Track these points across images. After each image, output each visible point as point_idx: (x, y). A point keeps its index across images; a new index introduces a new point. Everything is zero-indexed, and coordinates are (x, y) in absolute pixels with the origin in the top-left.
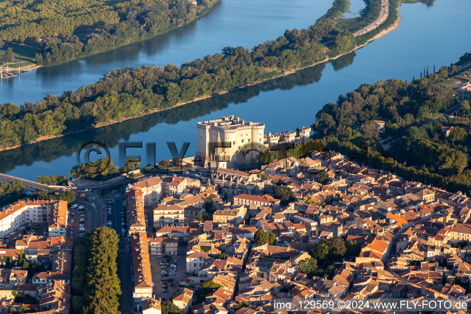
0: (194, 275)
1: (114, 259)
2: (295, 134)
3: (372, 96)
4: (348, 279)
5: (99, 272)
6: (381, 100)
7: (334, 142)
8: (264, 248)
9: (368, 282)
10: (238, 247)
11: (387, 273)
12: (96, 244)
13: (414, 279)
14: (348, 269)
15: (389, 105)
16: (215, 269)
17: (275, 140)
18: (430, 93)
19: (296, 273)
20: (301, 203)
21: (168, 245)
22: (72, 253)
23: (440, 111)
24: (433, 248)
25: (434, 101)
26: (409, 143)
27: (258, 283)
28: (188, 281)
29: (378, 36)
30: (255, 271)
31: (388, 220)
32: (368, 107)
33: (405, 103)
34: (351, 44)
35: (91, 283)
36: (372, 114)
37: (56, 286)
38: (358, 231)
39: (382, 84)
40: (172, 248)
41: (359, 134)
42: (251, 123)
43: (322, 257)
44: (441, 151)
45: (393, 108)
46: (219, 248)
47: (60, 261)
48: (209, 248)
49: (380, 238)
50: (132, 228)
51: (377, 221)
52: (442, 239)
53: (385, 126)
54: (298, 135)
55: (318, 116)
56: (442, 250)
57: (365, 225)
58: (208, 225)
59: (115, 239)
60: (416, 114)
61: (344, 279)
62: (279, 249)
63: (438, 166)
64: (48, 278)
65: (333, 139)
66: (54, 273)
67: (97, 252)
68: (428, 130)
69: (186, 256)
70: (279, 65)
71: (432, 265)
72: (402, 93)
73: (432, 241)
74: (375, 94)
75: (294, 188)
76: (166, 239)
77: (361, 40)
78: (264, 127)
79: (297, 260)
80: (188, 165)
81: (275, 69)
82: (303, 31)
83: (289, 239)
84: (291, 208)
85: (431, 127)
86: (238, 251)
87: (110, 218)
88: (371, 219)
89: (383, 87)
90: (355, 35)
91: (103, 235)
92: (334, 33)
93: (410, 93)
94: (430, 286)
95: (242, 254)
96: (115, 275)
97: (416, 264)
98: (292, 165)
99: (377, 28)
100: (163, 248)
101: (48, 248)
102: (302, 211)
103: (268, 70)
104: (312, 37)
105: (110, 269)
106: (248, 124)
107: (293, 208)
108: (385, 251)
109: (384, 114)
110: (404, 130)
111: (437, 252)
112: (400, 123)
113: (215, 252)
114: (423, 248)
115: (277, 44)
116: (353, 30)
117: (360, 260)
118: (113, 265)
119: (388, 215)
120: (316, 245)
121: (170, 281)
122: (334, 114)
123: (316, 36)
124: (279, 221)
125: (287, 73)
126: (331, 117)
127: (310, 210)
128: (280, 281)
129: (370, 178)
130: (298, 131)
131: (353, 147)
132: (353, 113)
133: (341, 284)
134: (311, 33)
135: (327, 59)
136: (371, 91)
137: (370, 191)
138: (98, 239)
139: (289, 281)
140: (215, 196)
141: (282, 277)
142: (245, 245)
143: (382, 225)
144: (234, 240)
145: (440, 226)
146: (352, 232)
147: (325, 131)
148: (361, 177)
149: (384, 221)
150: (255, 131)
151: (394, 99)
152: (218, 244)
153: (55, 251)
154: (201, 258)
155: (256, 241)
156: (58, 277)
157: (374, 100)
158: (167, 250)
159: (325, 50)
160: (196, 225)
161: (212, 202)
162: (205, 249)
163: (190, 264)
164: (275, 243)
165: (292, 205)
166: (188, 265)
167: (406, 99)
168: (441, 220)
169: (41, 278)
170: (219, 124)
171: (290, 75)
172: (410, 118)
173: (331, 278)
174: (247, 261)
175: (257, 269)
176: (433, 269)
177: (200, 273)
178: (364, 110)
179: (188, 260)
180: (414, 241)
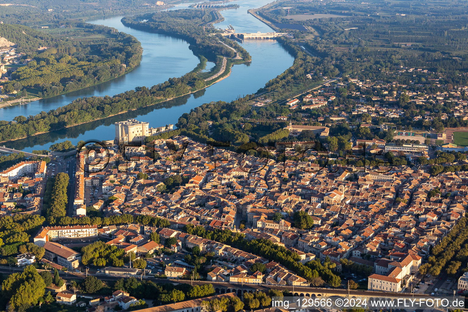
0: (106, 194)
1: (66, 187)
2: (165, 128)
3: (207, 109)
4: (181, 194)
5: (57, 193)
6: (211, 111)
7: (184, 131)
8: (142, 181)
9: (190, 195)
10: (128, 180)
11: (200, 191)
12: (58, 181)
13: (213, 193)
14: (182, 189)
15: (216, 113)
16: (116, 191)
17: (154, 131)
18: (237, 107)
19: (156, 192)
20: (163, 160)
21: (94, 181)
22: (46, 186)
23: (242, 116)
24: (225, 179)
25: (238, 111)
26: (221, 131)
27: (136, 196)
28: (102, 197)
29: (218, 81)
30: (135, 191)
31: (205, 167)
32: (205, 115)
33: (224, 112)
34: (203, 85)
35: (52, 198)
36: (207, 118)
37: (35, 200)
38: (190, 172)
39: (213, 103)
40: (96, 182)
41: (197, 127)
42: (142, 122)
43: (170, 184)
44: (236, 134)
45: (218, 115)
46: (119, 182)
47: (39, 189)
48: (114, 181)
49: (199, 175)
50: (77, 173)
51: (199, 168)
52: (230, 175)
53: (212, 124)
54: (166, 128)
55: (179, 119)
56: (229, 180)
57: (193, 169)
58: (115, 171)
59: (68, 178)
60: (228, 117)
61: (179, 194)
62: (149, 181)
63: (234, 142)
64: (32, 197)
65: (184, 130)
66: (35, 194)
67: (57, 184)
68: (234, 126)
69: (102, 185)
70: (164, 96)
71: (223, 187)
72: (223, 108)
73: (225, 176)
74: (209, 108)
75: (161, 153)
76: (94, 178)
77: (208, 83)
78: (148, 124)
79: (157, 186)
80: (110, 144)
81: (162, 98)
82: (179, 78)
83: (154, 176)
84: (158, 163)
85: (235, 123)
86: (128, 182)
87: (67, 169)
88: (196, 166)
89: (214, 105)
90: (205, 81)
91: (61, 176)
92: (195, 79)
93: (227, 108)
94: (221, 196)
95: (130, 184)
96: (65, 194)
97: (215, 187)
98: (162, 142)
99: (218, 77)
100: (92, 182)
101: (34, 183)
102: (163, 164)
103: (159, 98)
104: (182, 82)
105: (63, 192)
106: (141, 123)
107: (159, 162)
108: (201, 181)
109: (213, 118)
110: (221, 125)
111: (227, 181)
112: (220, 121)
113: (116, 183)
114: (220, 179)
115: (164, 85)
116: (205, 78)
117: (187, 185)
118: (65, 190)
119: (205, 165)
120: (167, 179)
121: (94, 197)
122: (187, 119)
123: (185, 81)
124: (151, 168)
125: (168, 100)
126: (185, 120)
127: (167, 163)
128: (147, 196)
129: (199, 148)
130: (167, 126)
131: (193, 133)
132: (197, 118)
133: (177, 196)
134: (182, 80)
135: (190, 93)
136: (207, 107)
137: (199, 154)
138: (58, 178)
139: (151, 195)
140: (121, 158)
141: (148, 194)
142: (133, 180)
143: (202, 169)
144: (127, 178)
145: (230, 169)
146: (186, 172)
147: (181, 126)
148: (195, 147)
149: (203, 167)
150: (144, 126)
151: (219, 111)
152: (119, 180)
153: (37, 184)
154: (109, 186)
155: (138, 178)
156: (37, 196)
157: (208, 111)
158: (94, 183)
159: (189, 88)
160: (110, 171)
161: (119, 161)
162: (112, 182)
163: (104, 189)
164: (147, 179)
165: (159, 161)
166: (103, 190)
167: (225, 110)
168: (231, 166)
169: (29, 196)
170: (126, 123)
171: (170, 100)
172: (225, 119)
173: (172, 193)
174: (132, 187)
175: (137, 190)
176: (223, 188)
177: (108, 193)
178: (203, 116)
179: (103, 187)
180: (216, 176)
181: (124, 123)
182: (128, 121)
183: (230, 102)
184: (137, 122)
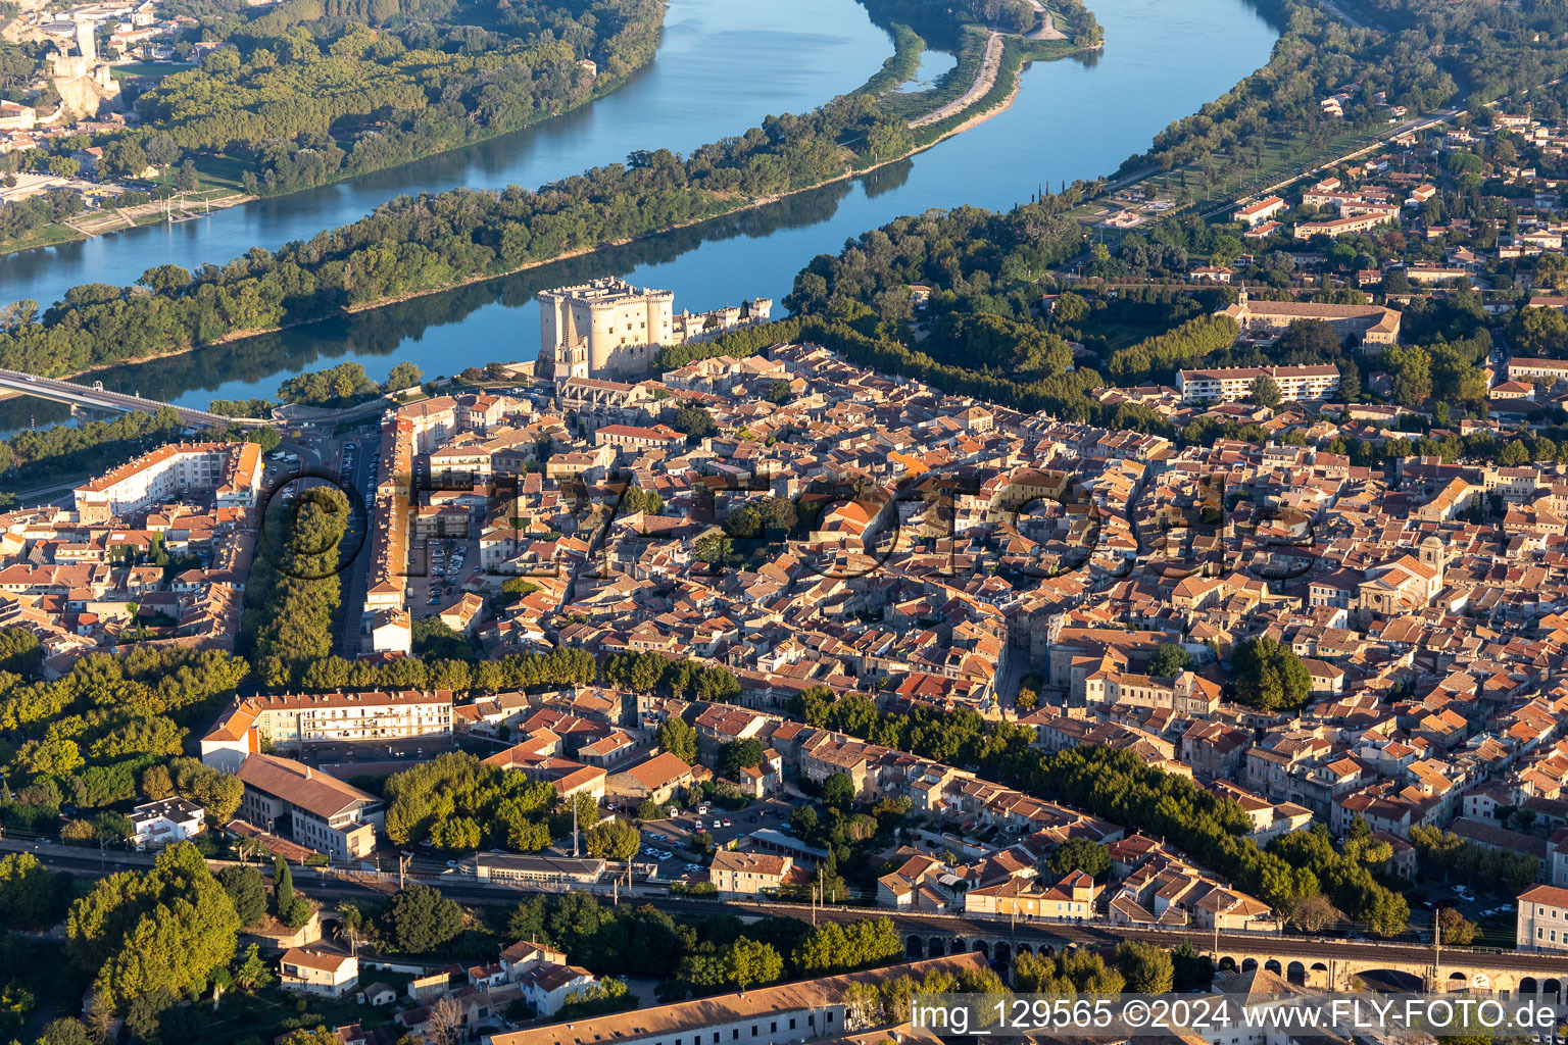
1: (335, 544)
2: (738, 312)
3: (912, 239)
4: (789, 571)
5: (299, 566)
6: (928, 245)
7: (815, 327)
8: (637, 520)
12: (305, 518)
13: (917, 568)
14: (791, 555)
15: (944, 255)
16: (533, 559)
17: (696, 326)
18: (1030, 229)
19: (691, 562)
20: (725, 439)
22: (256, 538)
23: (1049, 267)
25: (1035, 246)
26: (960, 324)
27: (612, 580)
28: (478, 582)
29: (963, 127)
31: (890, 467)
32: (903, 261)
33: (977, 252)
34: (901, 143)
35: (281, 585)
36: (909, 274)
37: (213, 592)
39: (935, 215)
41: (867, 310)
42: (647, 291)
44: (1019, 336)
45: (952, 261)
46: (548, 523)
47: (230, 551)
51: (868, 469)
53: (930, 297)
54: (744, 314)
55: (798, 280)
58: (533, 481)
59: (344, 509)
60: (995, 271)
61: (781, 572)
62: (666, 522)
63: (1013, 366)
64: (202, 581)
65: (817, 319)
66: (214, 571)
67: (302, 531)
68: (1016, 306)
69: (479, 536)
70: (744, 186)
72: (976, 233)
74: (920, 234)
75: (716, 413)
77: (924, 136)
78: (671, 297)
79: (694, 541)
80: (520, 377)
81: (736, 194)
82: (804, 117)
83: (686, 503)
84: (705, 449)
85: (1020, 295)
88: (856, 463)
89: (938, 221)
90: (912, 126)
92: (869, 120)
93: (992, 232)
94: (947, 579)
96: (332, 572)
98: (725, 371)
99: (964, 111)
101: (211, 528)
102: (726, 453)
103: (721, 196)
104: (818, 130)
105: (323, 561)
106: (640, 293)
107: (709, 448)
109: (933, 273)
110: (963, 304)
112: (961, 287)
115: (744, 143)
116: (911, 117)
118: (332, 554)
119: (890, 457)
121: (445, 584)
122: (829, 278)
123: (828, 128)
124: (677, 472)
125: (760, 202)
126: (823, 280)
127: (740, 451)
128: (655, 577)
129: (872, 391)
130: (746, 307)
131: (848, 333)
132: (870, 273)
133: (774, 580)
134: (817, 123)
135: (849, 174)
136: (912, 228)
137: (869, 416)
139: (670, 577)
140: (557, 430)
141: (660, 570)
143: (878, 475)
147: (804, 307)
148: (856, 389)
149: (883, 467)
150: (654, 306)
151: (957, 245)
152: (547, 516)
153: (222, 533)
154: (508, 540)
156: (220, 578)
157: (914, 246)
159: (844, 154)
161: (550, 442)
163: (488, 551)
164: (660, 512)
165: (707, 443)
166: (483, 556)
167: (981, 243)
168: (996, 463)
169: (189, 580)
170: (582, 294)
171: (768, 205)
172: (981, 279)
173: (753, 569)
175: (615, 557)
178: (893, 266)
179: (483, 544)
181: (575, 295)
182: (593, 285)
183: (1005, 213)
184: (626, 290)
